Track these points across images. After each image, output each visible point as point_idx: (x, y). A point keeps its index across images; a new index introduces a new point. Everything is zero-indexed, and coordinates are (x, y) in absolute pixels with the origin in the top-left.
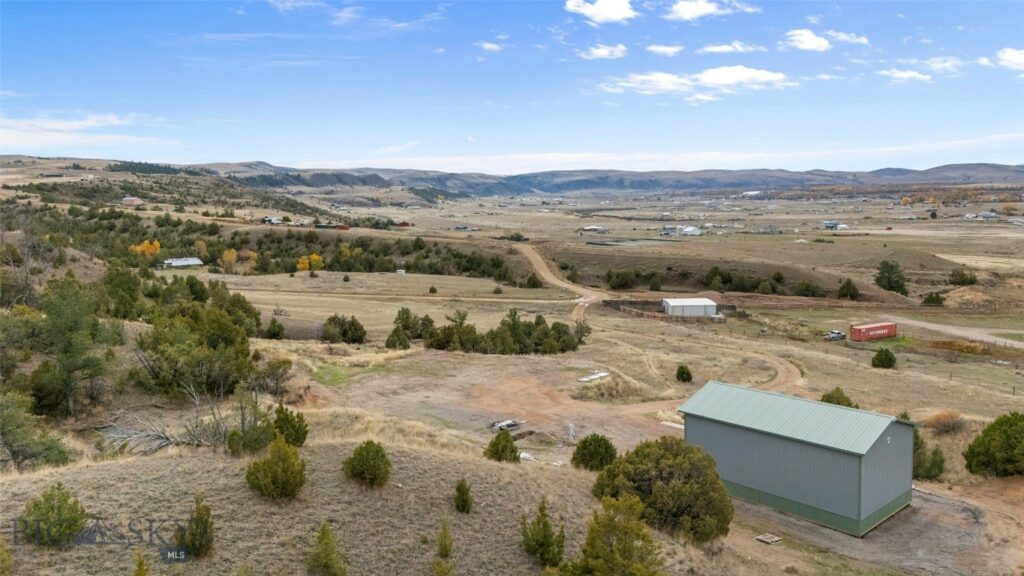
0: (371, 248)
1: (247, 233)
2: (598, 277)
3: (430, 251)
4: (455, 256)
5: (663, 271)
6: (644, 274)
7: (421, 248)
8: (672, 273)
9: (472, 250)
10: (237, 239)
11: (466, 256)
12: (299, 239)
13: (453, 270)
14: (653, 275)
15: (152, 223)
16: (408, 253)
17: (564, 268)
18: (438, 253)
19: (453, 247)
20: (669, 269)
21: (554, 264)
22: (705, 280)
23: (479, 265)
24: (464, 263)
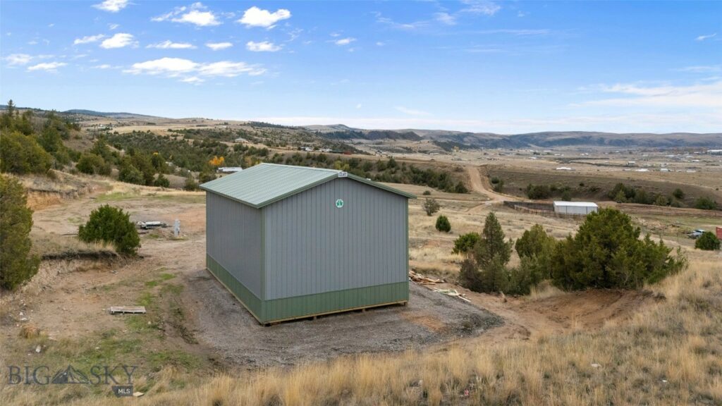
0: (359, 166)
1: (283, 155)
2: (521, 189)
3: (399, 169)
4: (414, 172)
5: (576, 187)
6: (559, 188)
7: (393, 167)
8: (583, 188)
9: (428, 168)
10: (277, 158)
11: (422, 172)
12: (314, 159)
13: (408, 181)
14: (567, 189)
15: (232, 149)
16: (383, 170)
17: (495, 182)
18: (404, 169)
19: (415, 166)
20: (582, 185)
21: (487, 178)
22: (610, 194)
23: (430, 178)
24: (420, 176)
